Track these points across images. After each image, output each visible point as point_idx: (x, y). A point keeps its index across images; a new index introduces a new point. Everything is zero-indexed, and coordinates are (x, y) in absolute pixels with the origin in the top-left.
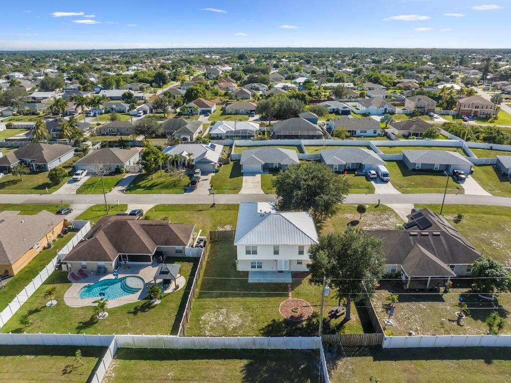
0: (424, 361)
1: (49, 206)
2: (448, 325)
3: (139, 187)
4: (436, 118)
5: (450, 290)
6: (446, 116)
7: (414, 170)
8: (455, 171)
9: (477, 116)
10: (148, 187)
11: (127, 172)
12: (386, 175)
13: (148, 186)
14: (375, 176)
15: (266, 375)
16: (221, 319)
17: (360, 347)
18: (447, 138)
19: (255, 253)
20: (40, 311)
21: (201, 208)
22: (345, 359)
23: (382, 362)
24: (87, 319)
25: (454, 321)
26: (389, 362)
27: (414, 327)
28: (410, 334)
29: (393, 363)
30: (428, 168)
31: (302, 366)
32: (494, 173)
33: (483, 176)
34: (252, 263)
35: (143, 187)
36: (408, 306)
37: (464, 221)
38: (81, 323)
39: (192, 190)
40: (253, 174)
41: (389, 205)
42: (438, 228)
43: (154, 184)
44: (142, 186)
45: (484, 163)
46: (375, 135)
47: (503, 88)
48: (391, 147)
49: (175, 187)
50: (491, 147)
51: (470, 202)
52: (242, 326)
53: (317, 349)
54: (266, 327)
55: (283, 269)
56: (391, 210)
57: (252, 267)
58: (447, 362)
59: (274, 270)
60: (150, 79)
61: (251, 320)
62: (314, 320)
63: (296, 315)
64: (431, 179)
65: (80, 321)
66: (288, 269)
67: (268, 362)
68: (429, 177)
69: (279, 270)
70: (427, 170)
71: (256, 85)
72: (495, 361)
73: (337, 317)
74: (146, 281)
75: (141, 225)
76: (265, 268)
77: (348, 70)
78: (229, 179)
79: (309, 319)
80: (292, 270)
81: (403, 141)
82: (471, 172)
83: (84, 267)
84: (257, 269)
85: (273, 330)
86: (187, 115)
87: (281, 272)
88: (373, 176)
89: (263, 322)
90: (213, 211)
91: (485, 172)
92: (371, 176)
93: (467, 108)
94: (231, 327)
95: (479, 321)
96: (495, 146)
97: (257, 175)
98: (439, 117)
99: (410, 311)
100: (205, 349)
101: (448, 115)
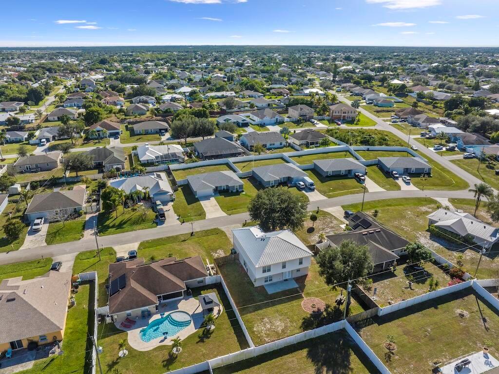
0: (405, 318)
1: (29, 263)
2: (406, 291)
3: (108, 227)
4: (316, 124)
5: (397, 268)
6: (323, 121)
7: (327, 177)
8: (357, 174)
9: (345, 119)
10: (117, 226)
11: (86, 213)
12: (312, 185)
13: (117, 224)
14: (304, 186)
15: (324, 354)
16: (268, 326)
17: (367, 319)
18: (336, 144)
19: (269, 270)
20: (118, 363)
21: (183, 238)
22: (362, 330)
23: (384, 325)
24: (167, 357)
25: (408, 288)
26: (387, 324)
27: (389, 298)
28: (390, 303)
29: (390, 324)
30: (337, 174)
31: (341, 342)
32: (380, 171)
33: (373, 175)
34: (265, 278)
35: (113, 227)
36: (378, 285)
37: (379, 215)
38: (163, 361)
39: (162, 222)
40: (207, 197)
41: (325, 210)
42: (377, 226)
43: (122, 221)
44: (111, 225)
45: (370, 164)
46: (281, 146)
47: (351, 89)
48: (299, 156)
49: (144, 221)
50: (368, 149)
51: (376, 198)
52: (286, 327)
53: (343, 329)
54: (302, 325)
55: (287, 278)
56: (329, 214)
57: (266, 281)
58: (417, 314)
59: (281, 280)
60: (23, 96)
61: (290, 321)
62: (329, 310)
63: (316, 310)
64: (343, 183)
65: (162, 360)
66: (290, 277)
67: (319, 347)
68: (341, 181)
69: (284, 279)
70: (337, 176)
71: (144, 98)
72: (439, 306)
73: (342, 304)
74: (191, 313)
75: (161, 266)
76: (275, 280)
77: (219, 75)
78: (188, 206)
79: (326, 310)
80: (293, 277)
81: (306, 150)
82: (366, 174)
83: (129, 315)
84: (269, 283)
85: (307, 324)
86: (96, 139)
87: (286, 280)
88: (303, 187)
89: (299, 321)
90: (195, 239)
91: (374, 171)
92: (301, 187)
93: (337, 114)
94: (280, 329)
95: (420, 284)
96: (371, 148)
97: (211, 199)
98: (318, 122)
99: (382, 288)
100: (274, 351)
101: (324, 120)
